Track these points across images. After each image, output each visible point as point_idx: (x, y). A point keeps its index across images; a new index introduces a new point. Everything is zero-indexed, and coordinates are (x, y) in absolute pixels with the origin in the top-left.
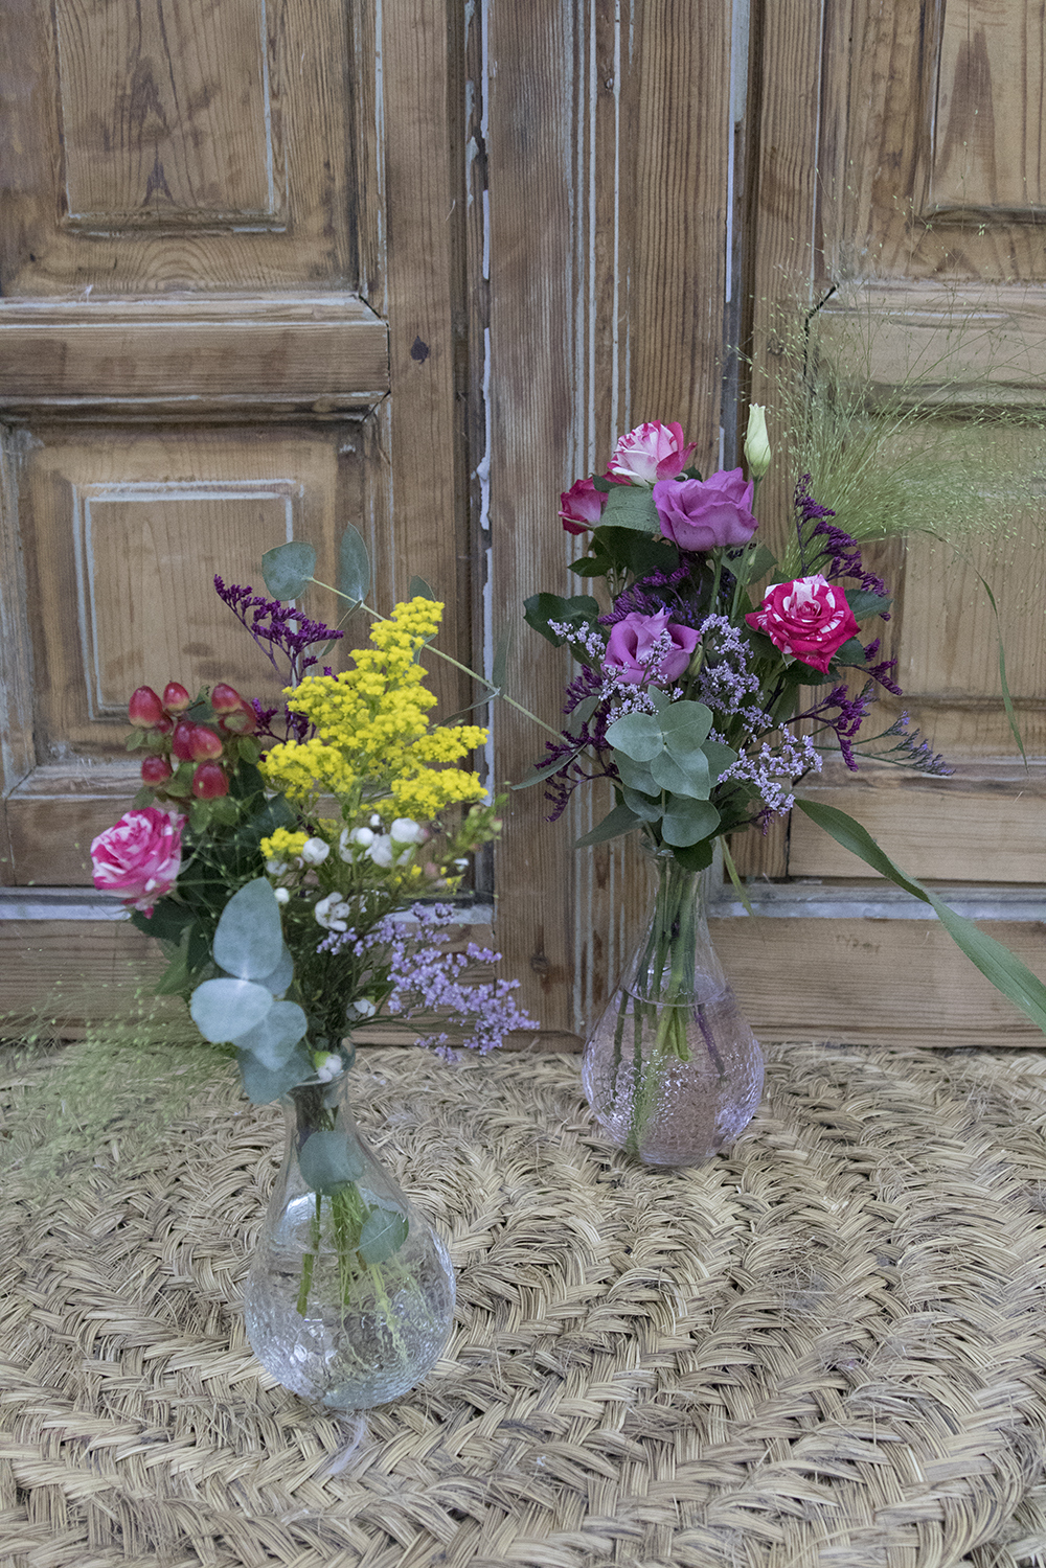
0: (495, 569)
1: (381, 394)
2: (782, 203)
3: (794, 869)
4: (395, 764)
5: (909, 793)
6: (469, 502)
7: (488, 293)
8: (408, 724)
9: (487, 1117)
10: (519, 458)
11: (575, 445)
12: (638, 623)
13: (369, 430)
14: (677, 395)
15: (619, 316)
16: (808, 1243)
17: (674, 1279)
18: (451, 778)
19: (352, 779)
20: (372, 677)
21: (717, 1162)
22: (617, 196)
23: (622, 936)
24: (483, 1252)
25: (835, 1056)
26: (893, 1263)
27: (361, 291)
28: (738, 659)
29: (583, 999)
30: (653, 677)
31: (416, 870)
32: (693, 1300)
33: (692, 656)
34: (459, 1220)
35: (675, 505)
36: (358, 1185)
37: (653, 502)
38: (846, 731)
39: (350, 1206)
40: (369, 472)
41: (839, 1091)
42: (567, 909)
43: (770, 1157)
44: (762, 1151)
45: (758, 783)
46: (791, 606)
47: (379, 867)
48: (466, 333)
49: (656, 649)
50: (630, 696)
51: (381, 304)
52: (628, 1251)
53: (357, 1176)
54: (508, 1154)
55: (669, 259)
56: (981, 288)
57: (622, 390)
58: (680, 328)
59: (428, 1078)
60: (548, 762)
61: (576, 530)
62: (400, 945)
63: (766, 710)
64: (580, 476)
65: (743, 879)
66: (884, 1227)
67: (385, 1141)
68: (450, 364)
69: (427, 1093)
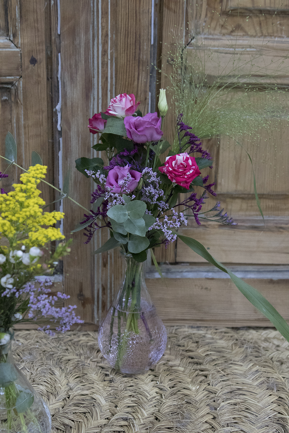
0: (63, 146)
1: (18, 77)
2: (172, 6)
3: (178, 259)
4: (29, 226)
5: (221, 230)
6: (52, 119)
7: (60, 39)
8: (35, 212)
9: (61, 357)
10: (72, 104)
11: (94, 99)
12: (118, 170)
13: (13, 92)
14: (133, 80)
15: (111, 50)
16: (184, 402)
17: (133, 417)
18: (51, 231)
19: (14, 232)
20: (21, 194)
21: (150, 372)
22: (109, 3)
23: (113, 286)
24: (61, 408)
25: (195, 331)
26: (216, 409)
27: (10, 37)
28: (156, 184)
29: (98, 310)
30: (124, 191)
31: (39, 265)
32: (141, 425)
33: (139, 182)
34: (51, 396)
35: (132, 127)
36: (15, 383)
37: (124, 125)
38: (196, 210)
39: (12, 391)
40: (14, 108)
41: (196, 344)
42: (91, 275)
43: (170, 370)
44: (167, 368)
45: (163, 230)
46: (175, 164)
47: (25, 265)
48: (51, 54)
49: (125, 180)
50: (116, 198)
51: (18, 42)
52: (116, 407)
53: (14, 380)
54: (70, 371)
55: (129, 28)
56: (248, 39)
57: (112, 78)
58: (134, 54)
59: (38, 342)
60: (85, 222)
61: (94, 132)
62: (33, 293)
63: (167, 202)
64: (96, 112)
65: (159, 263)
66: (212, 396)
67: (22, 367)
68: (45, 66)
69: (38, 348)
